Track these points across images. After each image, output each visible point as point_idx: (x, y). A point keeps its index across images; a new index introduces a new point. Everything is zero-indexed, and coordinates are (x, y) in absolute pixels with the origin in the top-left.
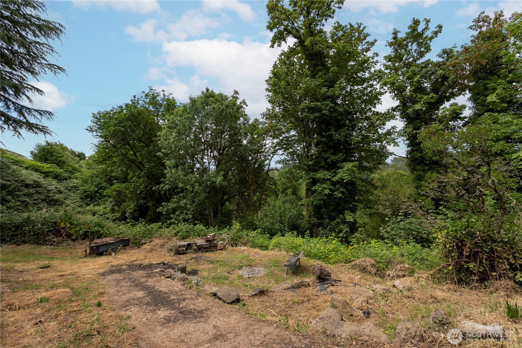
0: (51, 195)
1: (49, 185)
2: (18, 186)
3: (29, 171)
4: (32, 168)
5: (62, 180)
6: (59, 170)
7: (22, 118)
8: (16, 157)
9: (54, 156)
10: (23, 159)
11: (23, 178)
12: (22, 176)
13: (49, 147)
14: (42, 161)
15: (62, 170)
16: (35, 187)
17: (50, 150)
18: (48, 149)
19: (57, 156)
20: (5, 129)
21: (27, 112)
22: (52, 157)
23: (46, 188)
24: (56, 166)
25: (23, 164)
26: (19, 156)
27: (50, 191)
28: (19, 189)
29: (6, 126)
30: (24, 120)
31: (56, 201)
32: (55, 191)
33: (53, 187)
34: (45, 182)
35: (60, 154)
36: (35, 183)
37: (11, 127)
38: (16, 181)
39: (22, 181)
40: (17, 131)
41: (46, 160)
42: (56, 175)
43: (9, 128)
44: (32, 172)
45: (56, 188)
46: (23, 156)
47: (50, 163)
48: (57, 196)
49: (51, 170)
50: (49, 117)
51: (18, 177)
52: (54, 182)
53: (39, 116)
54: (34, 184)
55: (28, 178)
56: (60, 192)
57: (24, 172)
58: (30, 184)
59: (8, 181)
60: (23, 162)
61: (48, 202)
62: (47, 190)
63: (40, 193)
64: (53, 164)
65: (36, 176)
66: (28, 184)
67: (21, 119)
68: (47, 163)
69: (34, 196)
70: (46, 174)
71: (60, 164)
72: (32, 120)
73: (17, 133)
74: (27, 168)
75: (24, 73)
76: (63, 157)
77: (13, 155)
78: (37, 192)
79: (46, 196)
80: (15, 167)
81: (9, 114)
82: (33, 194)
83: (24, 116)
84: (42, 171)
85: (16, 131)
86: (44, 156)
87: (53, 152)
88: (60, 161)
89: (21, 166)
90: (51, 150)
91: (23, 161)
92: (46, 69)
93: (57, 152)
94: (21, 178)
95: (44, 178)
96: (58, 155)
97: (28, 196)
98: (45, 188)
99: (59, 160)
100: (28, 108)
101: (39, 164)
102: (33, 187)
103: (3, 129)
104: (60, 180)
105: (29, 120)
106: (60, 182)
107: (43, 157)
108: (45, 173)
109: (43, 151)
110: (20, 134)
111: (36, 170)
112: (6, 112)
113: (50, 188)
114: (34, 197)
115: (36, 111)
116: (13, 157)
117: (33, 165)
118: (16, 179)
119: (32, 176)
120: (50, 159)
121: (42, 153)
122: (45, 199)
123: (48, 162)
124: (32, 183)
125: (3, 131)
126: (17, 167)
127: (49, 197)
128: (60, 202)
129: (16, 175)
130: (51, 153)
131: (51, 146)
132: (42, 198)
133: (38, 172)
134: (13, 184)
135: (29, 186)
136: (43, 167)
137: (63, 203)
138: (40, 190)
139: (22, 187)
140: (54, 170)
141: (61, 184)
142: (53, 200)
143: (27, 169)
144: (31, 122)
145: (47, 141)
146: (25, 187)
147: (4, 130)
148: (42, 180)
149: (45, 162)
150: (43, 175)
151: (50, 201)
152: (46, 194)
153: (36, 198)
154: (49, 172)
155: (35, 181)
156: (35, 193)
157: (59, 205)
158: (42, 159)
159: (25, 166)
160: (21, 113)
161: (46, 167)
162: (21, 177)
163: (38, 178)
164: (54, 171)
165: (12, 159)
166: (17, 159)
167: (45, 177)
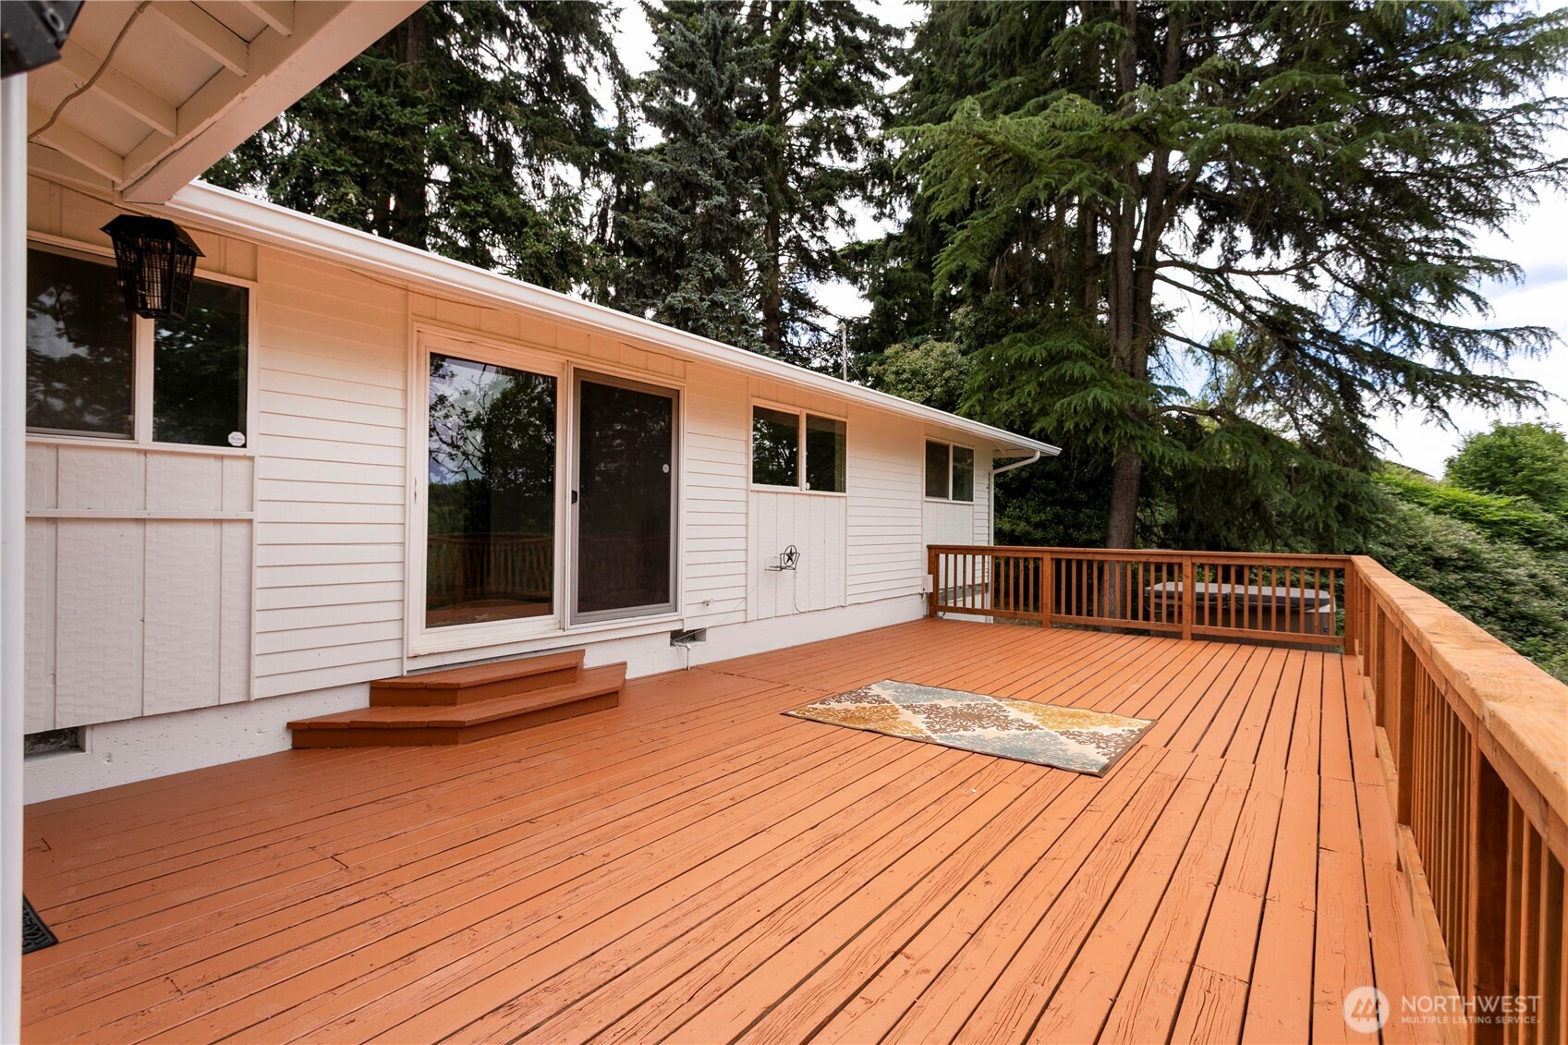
0: (1517, 598)
1: (1507, 565)
2: (1414, 562)
3: (1440, 519)
4: (1453, 508)
5: (1551, 548)
6: (1538, 515)
7: (1450, 366)
8: (1407, 477)
9: (1521, 469)
10: (1425, 485)
11: (1428, 539)
12: (1427, 534)
13: (1507, 441)
14: (1481, 488)
15: (1551, 517)
16: (1463, 569)
17: (1507, 451)
18: (1501, 447)
19: (1535, 470)
20: (1404, 406)
21: (1464, 345)
22: (1515, 473)
23: (1499, 574)
24: (1530, 503)
25: (1427, 497)
26: (1416, 476)
27: (1512, 584)
28: (1416, 572)
29: (1405, 398)
30: (1457, 372)
31: (1533, 620)
32: (1530, 586)
33: (1521, 571)
34: (1496, 556)
35: (1543, 459)
36: (1464, 557)
37: (1420, 398)
38: (1410, 548)
39: (1428, 548)
40: (1439, 408)
41: (1494, 484)
42: (1529, 531)
43: (1414, 400)
44: (1453, 522)
45: (1532, 576)
46: (1424, 474)
47: (1507, 493)
48: (1536, 605)
49: (1514, 514)
50: (1538, 346)
51: (1414, 536)
52: (1525, 556)
53: (1500, 351)
54: (1460, 559)
55: (1441, 539)
56: (1547, 592)
57: (1430, 521)
58: (1450, 559)
59: (1390, 545)
60: (1426, 492)
61: (1503, 620)
62: (1503, 582)
63: (1478, 590)
64: (1518, 494)
65: (1465, 535)
66: (1442, 558)
67: (1448, 369)
68: (1499, 492)
69: (1461, 595)
70: (1497, 530)
71: (1544, 494)
72: (1478, 367)
73: (1437, 412)
74: (1437, 510)
75: (1460, 225)
76: (1554, 470)
77: (1398, 474)
78: (1470, 584)
79: (1500, 599)
80: (1405, 507)
81: (1415, 360)
82: (1457, 589)
83: (1455, 357)
84: (1483, 518)
85: (1434, 407)
86: (1488, 469)
87: (1521, 457)
88: (1543, 485)
89: (1422, 504)
90: (1512, 452)
91: (1426, 490)
92: (1538, 186)
93: (1534, 457)
94: (1425, 540)
95: (1491, 540)
96: (1539, 465)
97: (1443, 594)
98: (1493, 573)
99: (1542, 481)
100: (1469, 333)
101: (1473, 496)
102: (1456, 567)
103: (1399, 407)
104: (1545, 549)
105: (1469, 367)
106: (1546, 558)
107: (1484, 475)
108: (1491, 524)
109: (1487, 456)
110: (1446, 415)
111: (1465, 516)
112: (1408, 358)
113: (1512, 573)
114: (1459, 598)
115: (1495, 334)
116: (1399, 478)
117: (1455, 501)
118: (1411, 541)
119: (1453, 533)
120: (1510, 478)
121: (1483, 462)
122: (1496, 609)
123: (1503, 488)
124: (1456, 555)
125: (1397, 412)
126: (1412, 506)
127: (1509, 603)
128: (1548, 624)
129: (1410, 529)
130: (1513, 461)
131: (1513, 438)
132: (1485, 604)
133: (1471, 521)
134: (1404, 555)
135: (1444, 564)
136: (1487, 507)
137: (1558, 630)
138: (1479, 578)
139: (1426, 565)
140: (1522, 514)
141: (1551, 562)
142: (1523, 616)
143: (1439, 513)
144: (1474, 373)
145: (1498, 422)
146: (1434, 568)
147: (1401, 411)
148: (1483, 548)
149: (1491, 490)
150: (1488, 532)
151: (1512, 619)
152: (1500, 593)
153: (1467, 603)
154: (1505, 521)
155: (1465, 551)
156: (1464, 587)
157: (1545, 635)
158: (1480, 480)
159: (1432, 502)
160: (1448, 351)
161: (1496, 504)
162: (1422, 536)
163: (1474, 541)
164: (1523, 519)
165: (1398, 485)
166: (1411, 484)
167: (1491, 537)
